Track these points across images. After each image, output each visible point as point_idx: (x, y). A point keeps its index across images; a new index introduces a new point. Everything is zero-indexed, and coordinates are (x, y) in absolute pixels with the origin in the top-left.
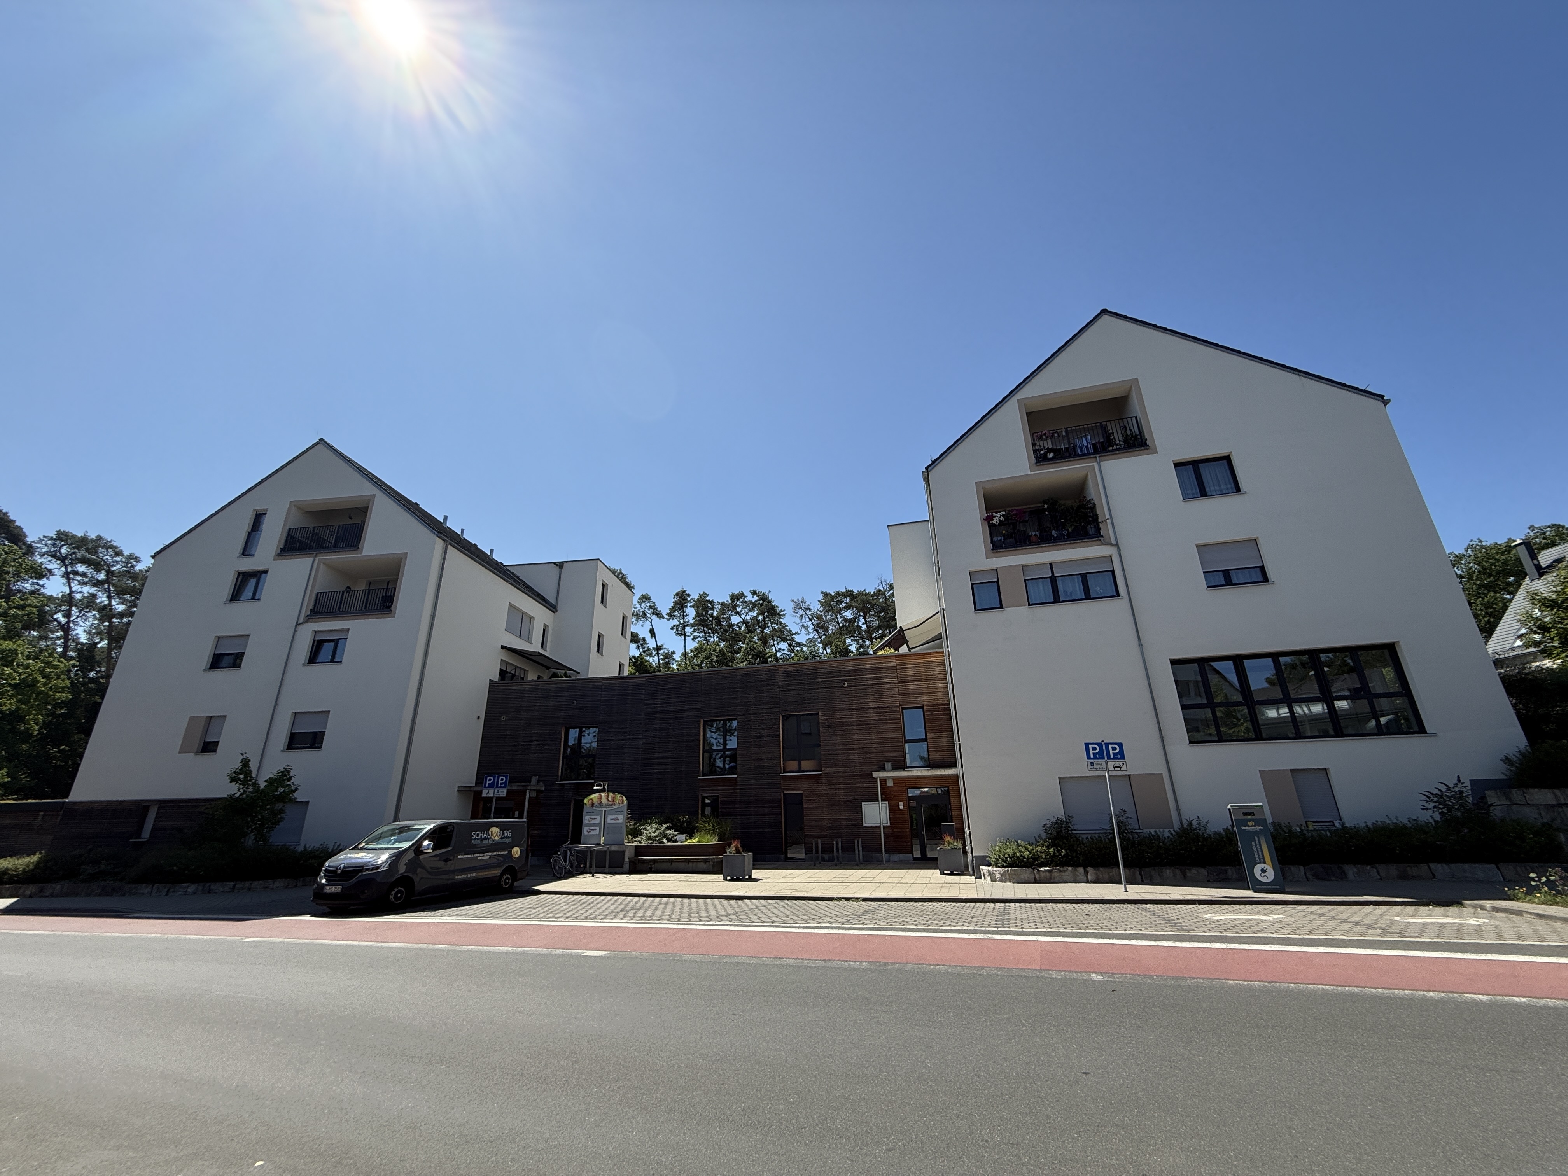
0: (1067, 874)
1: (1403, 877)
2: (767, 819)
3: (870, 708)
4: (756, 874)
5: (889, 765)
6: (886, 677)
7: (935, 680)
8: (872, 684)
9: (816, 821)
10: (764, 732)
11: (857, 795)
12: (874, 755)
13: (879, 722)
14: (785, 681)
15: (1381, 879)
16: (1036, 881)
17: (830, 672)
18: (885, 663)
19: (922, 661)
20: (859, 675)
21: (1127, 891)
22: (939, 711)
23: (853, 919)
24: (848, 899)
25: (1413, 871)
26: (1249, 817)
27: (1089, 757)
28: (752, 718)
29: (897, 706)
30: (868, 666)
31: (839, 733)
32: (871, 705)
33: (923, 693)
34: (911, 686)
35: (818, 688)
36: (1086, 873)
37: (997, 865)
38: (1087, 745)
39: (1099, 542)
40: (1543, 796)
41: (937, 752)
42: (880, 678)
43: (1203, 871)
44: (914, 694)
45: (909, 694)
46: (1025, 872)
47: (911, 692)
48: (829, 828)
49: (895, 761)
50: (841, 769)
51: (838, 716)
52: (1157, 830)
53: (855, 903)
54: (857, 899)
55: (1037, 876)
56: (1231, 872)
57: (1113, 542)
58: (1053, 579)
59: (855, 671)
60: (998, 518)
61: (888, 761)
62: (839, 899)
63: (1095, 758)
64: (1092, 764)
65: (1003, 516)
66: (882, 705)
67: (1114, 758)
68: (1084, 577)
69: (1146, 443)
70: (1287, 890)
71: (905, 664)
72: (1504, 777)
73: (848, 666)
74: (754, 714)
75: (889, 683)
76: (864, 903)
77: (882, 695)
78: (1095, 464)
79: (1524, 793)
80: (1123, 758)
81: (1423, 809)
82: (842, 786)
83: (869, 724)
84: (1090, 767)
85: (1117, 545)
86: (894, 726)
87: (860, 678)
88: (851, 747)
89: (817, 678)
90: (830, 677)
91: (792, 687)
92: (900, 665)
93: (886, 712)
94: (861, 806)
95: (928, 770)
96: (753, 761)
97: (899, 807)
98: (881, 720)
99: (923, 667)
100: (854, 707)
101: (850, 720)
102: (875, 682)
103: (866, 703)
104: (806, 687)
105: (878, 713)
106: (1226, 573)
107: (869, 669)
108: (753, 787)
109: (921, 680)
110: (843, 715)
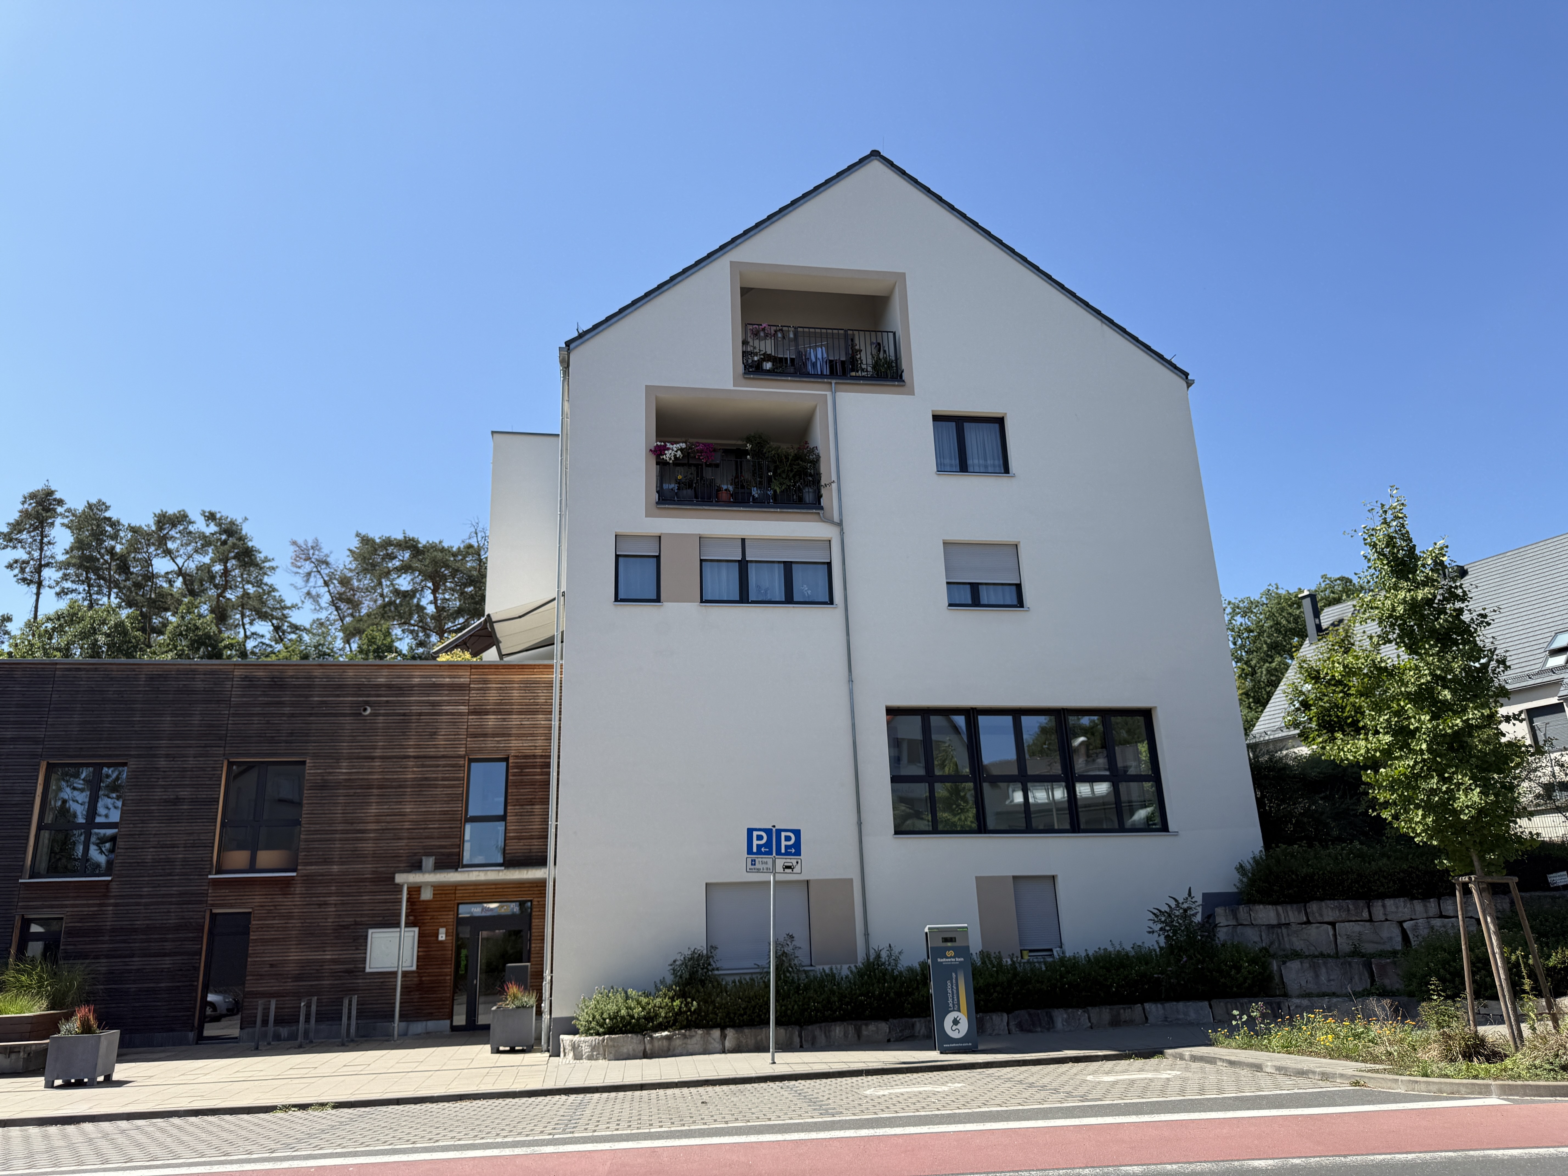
0: (694, 1040)
1: (1115, 1023)
2: (167, 963)
3: (409, 757)
4: (121, 1071)
5: (428, 862)
6: (449, 703)
7: (530, 712)
8: (420, 714)
9: (272, 966)
10: (184, 793)
11: (362, 916)
12: (403, 843)
13: (423, 785)
14: (243, 696)
15: (1091, 1028)
16: (646, 1055)
17: (340, 687)
18: (450, 677)
19: (517, 678)
20: (396, 695)
21: (774, 1063)
22: (534, 767)
23: (299, 1141)
24: (302, 1108)
25: (1126, 1013)
26: (949, 944)
27: (750, 851)
28: (162, 763)
29: (460, 757)
30: (416, 680)
31: (341, 800)
32: (411, 752)
33: (509, 735)
34: (491, 721)
35: (311, 715)
36: (724, 1037)
37: (587, 1032)
38: (750, 831)
39: (816, 517)
41: (519, 838)
42: (433, 704)
43: (884, 1027)
44: (494, 735)
45: (485, 735)
46: (630, 1042)
47: (490, 731)
48: (298, 978)
49: (443, 854)
50: (335, 868)
51: (344, 770)
52: (834, 967)
53: (316, 1113)
54: (323, 1105)
55: (648, 1047)
56: (920, 1025)
57: (836, 518)
58: (743, 565)
59: (389, 687)
60: (673, 452)
61: (428, 855)
62: (286, 1108)
63: (759, 852)
64: (753, 862)
65: (681, 449)
66: (432, 752)
67: (787, 853)
68: (788, 566)
69: (901, 376)
70: (980, 1048)
71: (485, 682)
72: (1236, 890)
73: (377, 677)
74: (167, 756)
75: (452, 714)
76: (334, 1112)
77: (435, 733)
78: (828, 393)
79: (1250, 910)
80: (798, 853)
81: (1149, 932)
82: (332, 899)
83: (400, 787)
84: (749, 866)
85: (840, 524)
86: (449, 791)
87: (399, 702)
88: (361, 827)
89: (311, 696)
90: (338, 696)
91: (258, 710)
92: (479, 682)
93: (438, 766)
94: (367, 936)
95: (499, 871)
96: (151, 850)
97: (437, 937)
98: (426, 779)
99: (520, 689)
100: (378, 753)
101: (366, 777)
102: (426, 709)
103: (402, 747)
104: (287, 710)
105: (423, 766)
106: (975, 587)
107: (419, 685)
108: (144, 901)
109: (509, 713)
110: (353, 767)
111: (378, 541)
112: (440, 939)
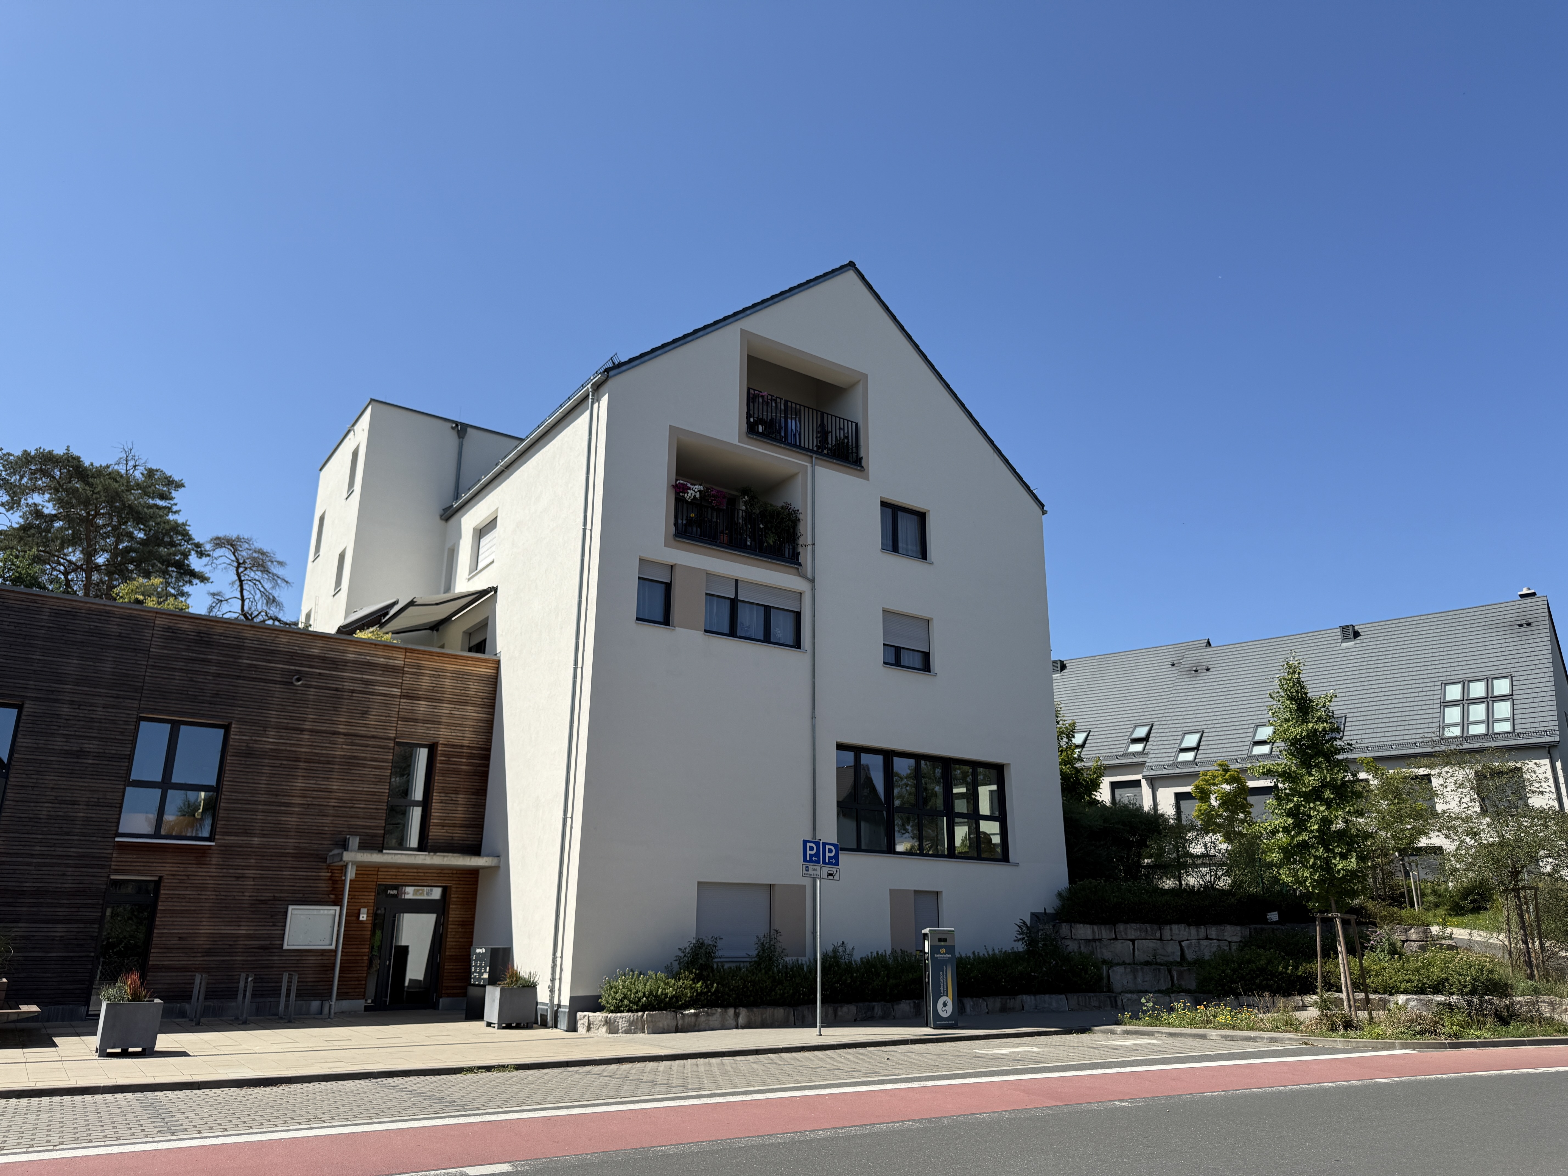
0: (715, 1018)
1: (1004, 1009)
2: (59, 930)
3: (339, 733)
4: (164, 1042)
5: (354, 842)
6: (382, 684)
7: (466, 703)
8: (353, 691)
9: (180, 938)
10: (91, 746)
11: (281, 891)
12: (328, 820)
13: (350, 763)
14: (165, 648)
15: (988, 1013)
16: (677, 1030)
17: (273, 652)
18: (385, 657)
19: (449, 667)
20: (330, 669)
21: (821, 1035)
22: (461, 757)
25: (1011, 1003)
26: (942, 943)
27: (805, 860)
28: (65, 710)
29: (389, 739)
30: (351, 656)
31: (266, 770)
32: (341, 729)
33: (439, 723)
34: (422, 707)
35: (238, 677)
36: (737, 1015)
37: (617, 1010)
38: (805, 842)
39: (795, 571)
40: (1084, 931)
41: (443, 826)
42: (367, 683)
44: (425, 721)
45: (416, 720)
46: (665, 1017)
47: (420, 717)
48: (208, 952)
49: (367, 835)
50: (256, 840)
51: (270, 740)
55: (680, 1022)
57: (809, 575)
58: (734, 603)
59: (323, 659)
60: (694, 491)
61: (354, 834)
63: (811, 861)
64: (807, 869)
65: (700, 491)
66: (362, 731)
67: (830, 863)
68: (767, 609)
69: (860, 463)
70: (959, 1025)
71: (419, 667)
72: (1054, 912)
73: (311, 647)
74: (72, 702)
75: (385, 695)
77: (366, 713)
78: (809, 465)
79: (1071, 927)
80: (837, 864)
81: (1015, 941)
82: (251, 872)
83: (328, 763)
84: (805, 872)
85: (812, 581)
86: (377, 772)
87: (332, 676)
88: (285, 800)
89: (241, 657)
90: (269, 661)
91: (179, 665)
92: (413, 667)
93: (368, 745)
94: (286, 912)
96: (46, 805)
97: (358, 917)
98: (355, 758)
99: (452, 678)
100: (308, 725)
101: (293, 749)
102: (359, 687)
103: (333, 723)
104: (213, 669)
105: (353, 744)
106: (898, 650)
107: (354, 662)
108: (35, 860)
109: (440, 701)
110: (281, 737)
112: (361, 919)
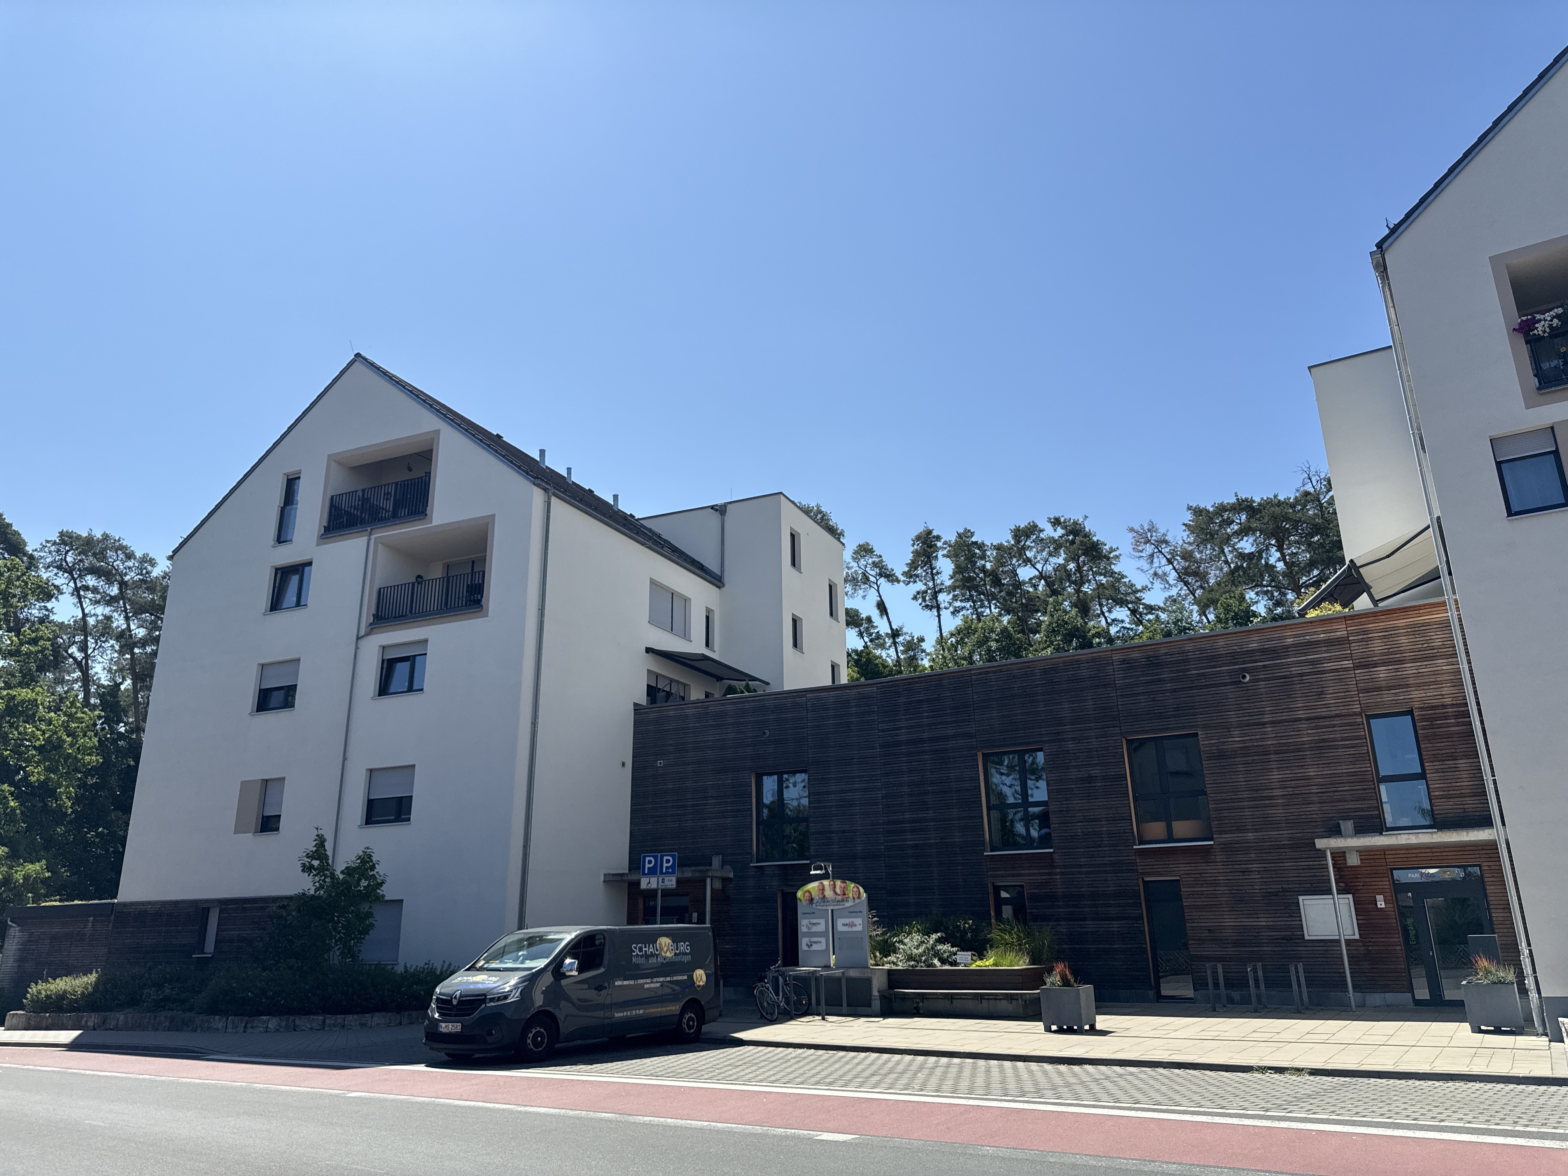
3: (1300, 719)
4: (1104, 1021)
5: (1347, 826)
6: (1330, 660)
7: (1433, 657)
8: (1302, 675)
9: (1210, 930)
10: (1096, 772)
11: (1288, 882)
12: (1315, 808)
13: (1321, 746)
14: (1128, 678)
17: (1214, 658)
18: (1324, 632)
19: (1401, 622)
20: (1272, 660)
22: (1446, 718)
23: (1289, 1103)
24: (1280, 1070)
28: (1072, 746)
29: (1355, 714)
30: (1292, 640)
31: (1241, 768)
32: (1301, 714)
33: (1408, 686)
34: (1382, 673)
35: (1191, 688)
41: (1447, 797)
42: (1313, 662)
44: (1389, 688)
45: (1379, 689)
47: (1384, 684)
48: (1237, 944)
49: (1361, 817)
50: (1250, 836)
51: (1236, 739)
53: (1294, 1078)
54: (1298, 1071)
59: (1263, 651)
60: (1547, 322)
61: (1345, 818)
62: (1263, 1069)
65: (1557, 316)
66: (1323, 712)
71: (1365, 632)
73: (1248, 643)
74: (1074, 739)
75: (1337, 670)
76: (1312, 1078)
77: (1322, 693)
82: (1254, 866)
83: (1299, 750)
86: (1352, 751)
87: (1275, 665)
88: (1267, 793)
89: (1188, 670)
90: (1214, 667)
91: (1141, 689)
92: (1358, 634)
93: (1334, 726)
94: (1298, 903)
95: (1432, 833)
96: (1080, 824)
97: (1376, 904)
98: (1324, 740)
99: (1407, 634)
100: (1267, 718)
101: (1261, 743)
102: (1306, 669)
103: (1291, 710)
104: (1169, 686)
105: (1317, 728)
107: (1294, 645)
108: (1083, 870)
109: (1402, 661)
110: (1246, 735)
111: (1211, 509)
112: (1379, 906)
